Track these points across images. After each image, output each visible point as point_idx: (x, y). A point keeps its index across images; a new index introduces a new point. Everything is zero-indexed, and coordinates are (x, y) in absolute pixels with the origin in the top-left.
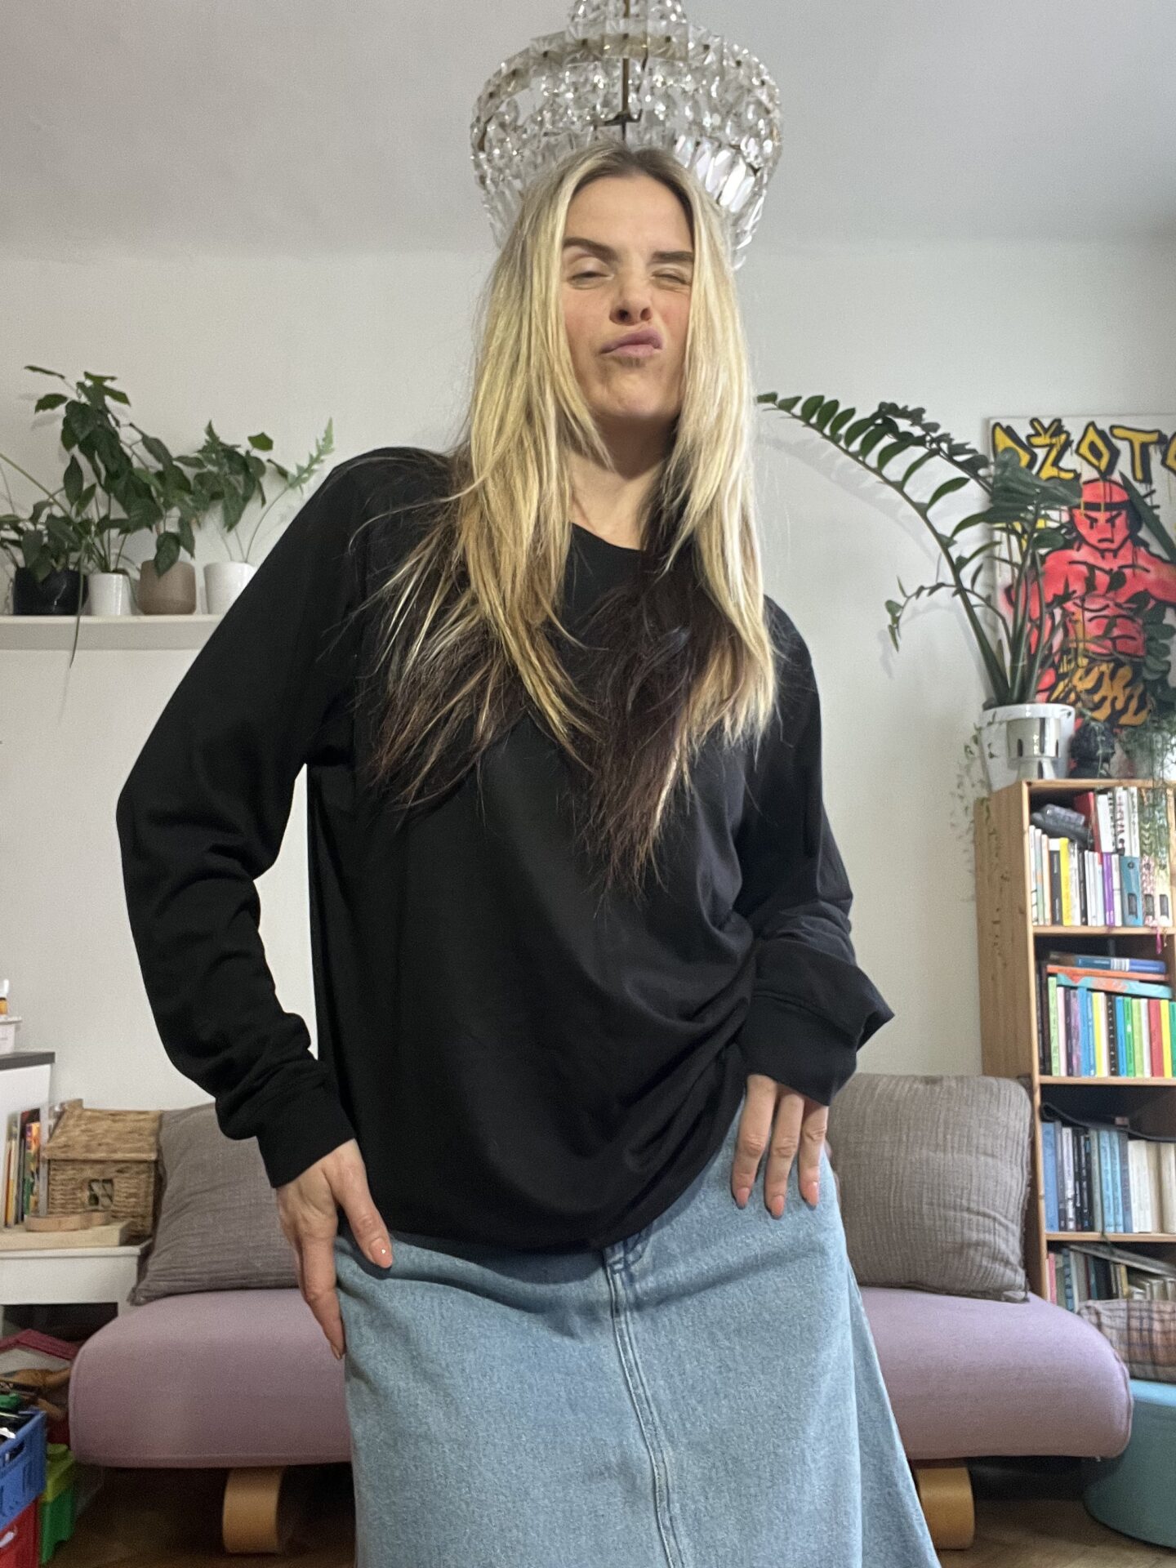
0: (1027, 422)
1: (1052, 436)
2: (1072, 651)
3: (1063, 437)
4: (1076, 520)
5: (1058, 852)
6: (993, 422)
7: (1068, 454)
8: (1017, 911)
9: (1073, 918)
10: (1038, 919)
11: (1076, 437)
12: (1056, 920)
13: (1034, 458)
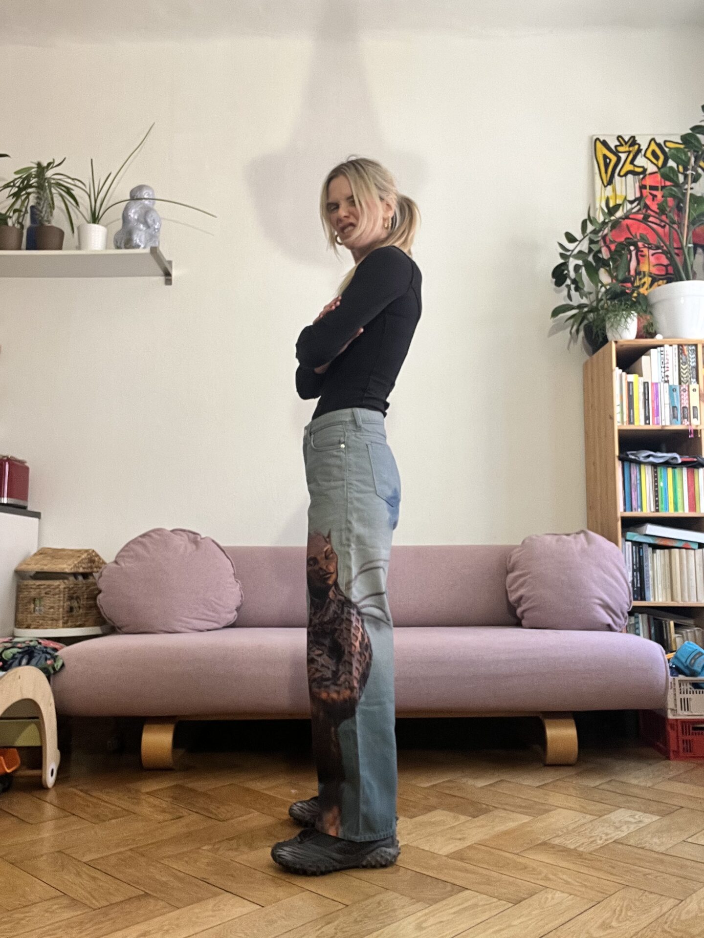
0: (616, 138)
1: (630, 146)
2: (642, 273)
3: (636, 147)
4: (644, 195)
5: (632, 383)
6: (595, 138)
7: (639, 157)
8: (608, 417)
9: (639, 421)
10: (620, 422)
11: (644, 147)
12: (631, 421)
13: (619, 159)
